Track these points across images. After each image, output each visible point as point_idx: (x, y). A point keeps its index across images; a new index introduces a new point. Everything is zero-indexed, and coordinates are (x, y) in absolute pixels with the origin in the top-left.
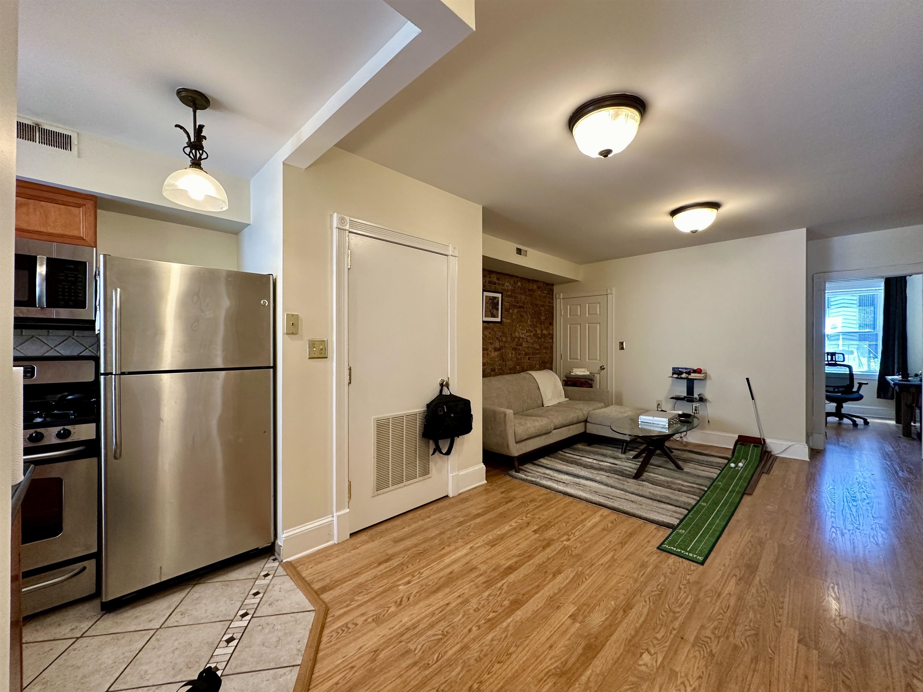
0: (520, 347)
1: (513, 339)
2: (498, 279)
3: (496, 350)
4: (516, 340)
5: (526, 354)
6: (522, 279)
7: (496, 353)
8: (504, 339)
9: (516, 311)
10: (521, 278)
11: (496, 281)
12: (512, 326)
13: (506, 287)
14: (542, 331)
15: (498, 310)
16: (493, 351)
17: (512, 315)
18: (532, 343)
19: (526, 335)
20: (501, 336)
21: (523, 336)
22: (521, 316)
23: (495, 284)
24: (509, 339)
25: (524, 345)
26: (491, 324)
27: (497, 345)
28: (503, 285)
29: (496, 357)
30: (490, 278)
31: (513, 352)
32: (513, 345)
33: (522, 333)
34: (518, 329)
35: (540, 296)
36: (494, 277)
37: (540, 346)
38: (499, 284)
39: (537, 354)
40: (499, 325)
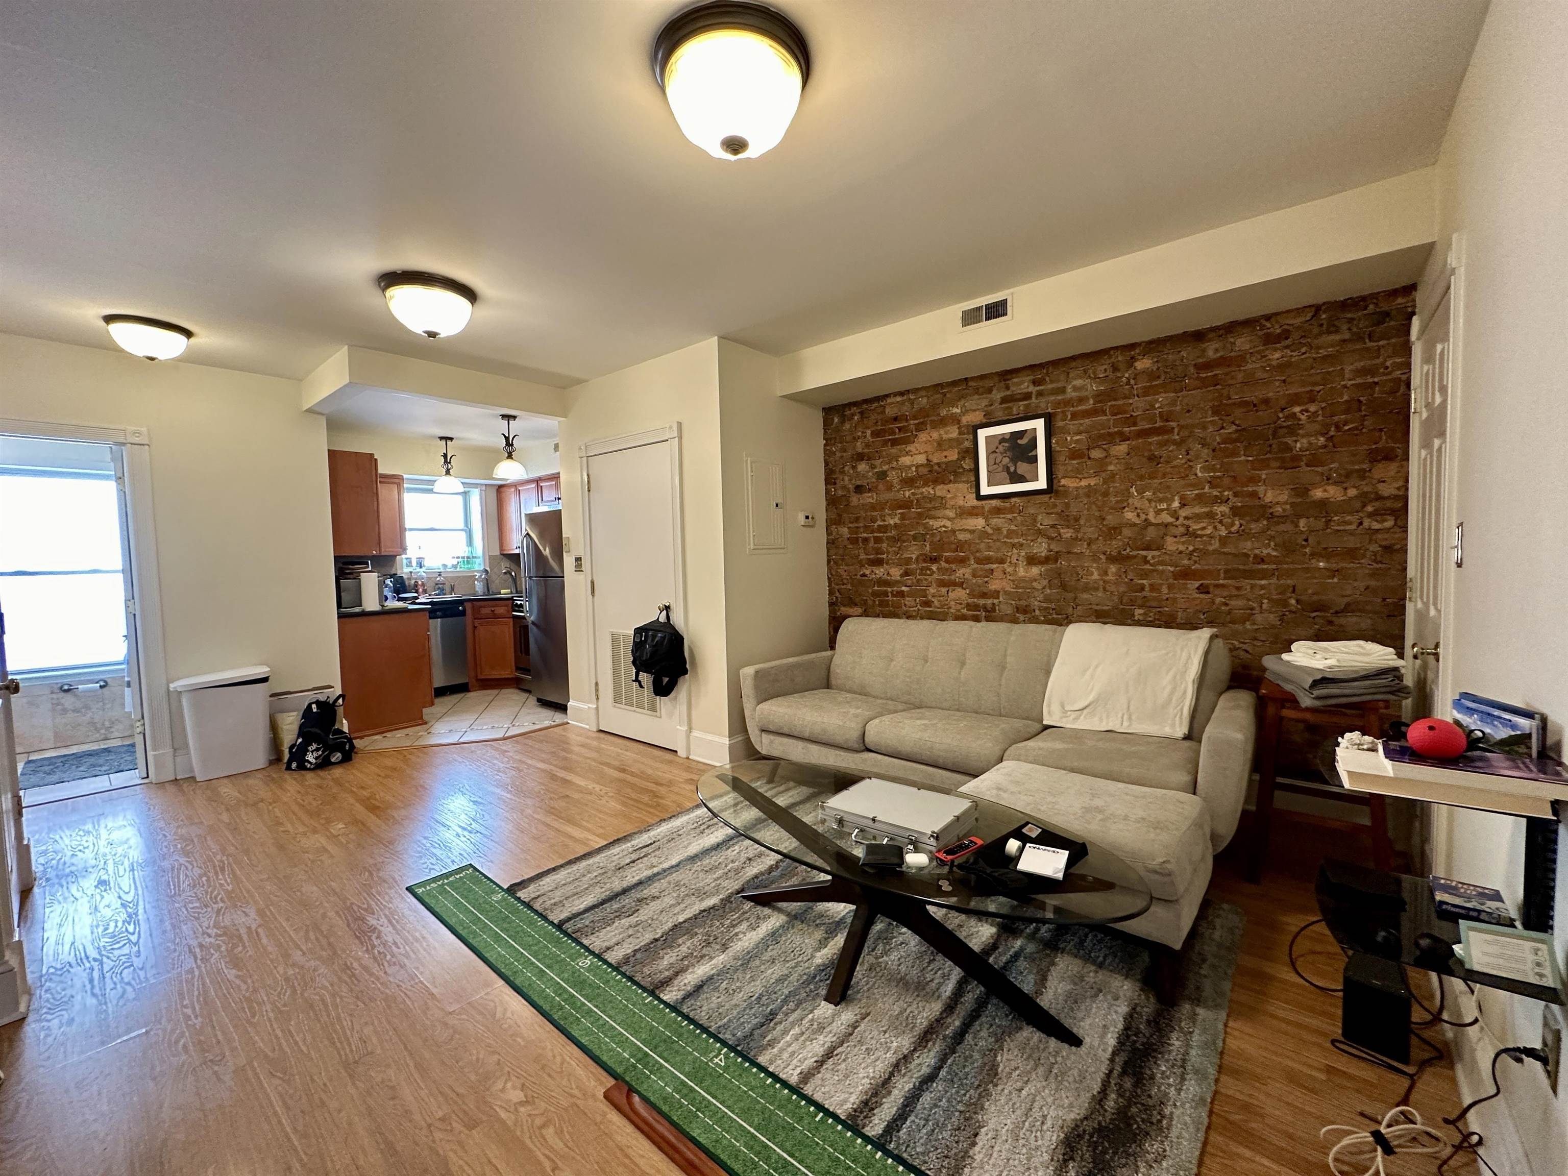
0: (1150, 554)
1: (1113, 531)
2: (1035, 383)
3: (1032, 560)
4: (1127, 532)
5: (1186, 574)
6: (1153, 346)
7: (1035, 571)
8: (1067, 533)
9: (1121, 449)
10: (1151, 342)
11: (1032, 389)
12: (1106, 494)
13: (1070, 393)
14: (1302, 491)
15: (1034, 460)
16: (1022, 564)
17: (1101, 465)
18: (1223, 541)
19: (1183, 513)
20: (1053, 526)
21: (1167, 518)
22: (1151, 458)
23: (1027, 396)
24: (1090, 532)
25: (1171, 544)
26: (1013, 500)
27: (1041, 548)
28: (1063, 390)
29: (1035, 580)
30: (1008, 388)
31: (1113, 569)
32: (1115, 546)
33: (1158, 512)
34: (1135, 501)
35: (1282, 367)
36: (1022, 383)
37: (1289, 548)
38: (1040, 394)
39: (1264, 575)
40: (1045, 498)
